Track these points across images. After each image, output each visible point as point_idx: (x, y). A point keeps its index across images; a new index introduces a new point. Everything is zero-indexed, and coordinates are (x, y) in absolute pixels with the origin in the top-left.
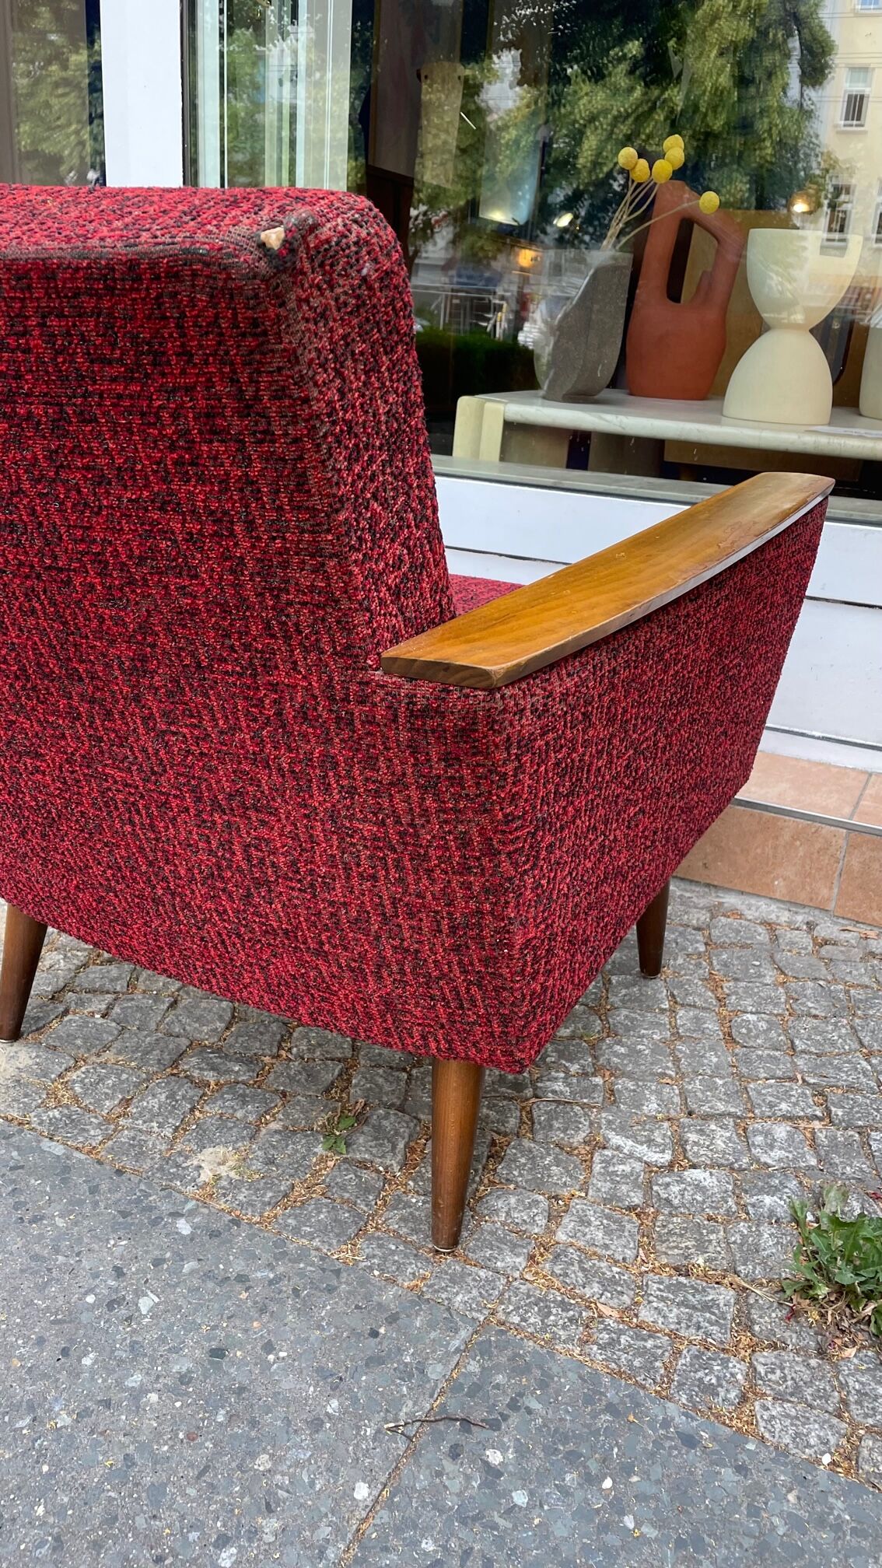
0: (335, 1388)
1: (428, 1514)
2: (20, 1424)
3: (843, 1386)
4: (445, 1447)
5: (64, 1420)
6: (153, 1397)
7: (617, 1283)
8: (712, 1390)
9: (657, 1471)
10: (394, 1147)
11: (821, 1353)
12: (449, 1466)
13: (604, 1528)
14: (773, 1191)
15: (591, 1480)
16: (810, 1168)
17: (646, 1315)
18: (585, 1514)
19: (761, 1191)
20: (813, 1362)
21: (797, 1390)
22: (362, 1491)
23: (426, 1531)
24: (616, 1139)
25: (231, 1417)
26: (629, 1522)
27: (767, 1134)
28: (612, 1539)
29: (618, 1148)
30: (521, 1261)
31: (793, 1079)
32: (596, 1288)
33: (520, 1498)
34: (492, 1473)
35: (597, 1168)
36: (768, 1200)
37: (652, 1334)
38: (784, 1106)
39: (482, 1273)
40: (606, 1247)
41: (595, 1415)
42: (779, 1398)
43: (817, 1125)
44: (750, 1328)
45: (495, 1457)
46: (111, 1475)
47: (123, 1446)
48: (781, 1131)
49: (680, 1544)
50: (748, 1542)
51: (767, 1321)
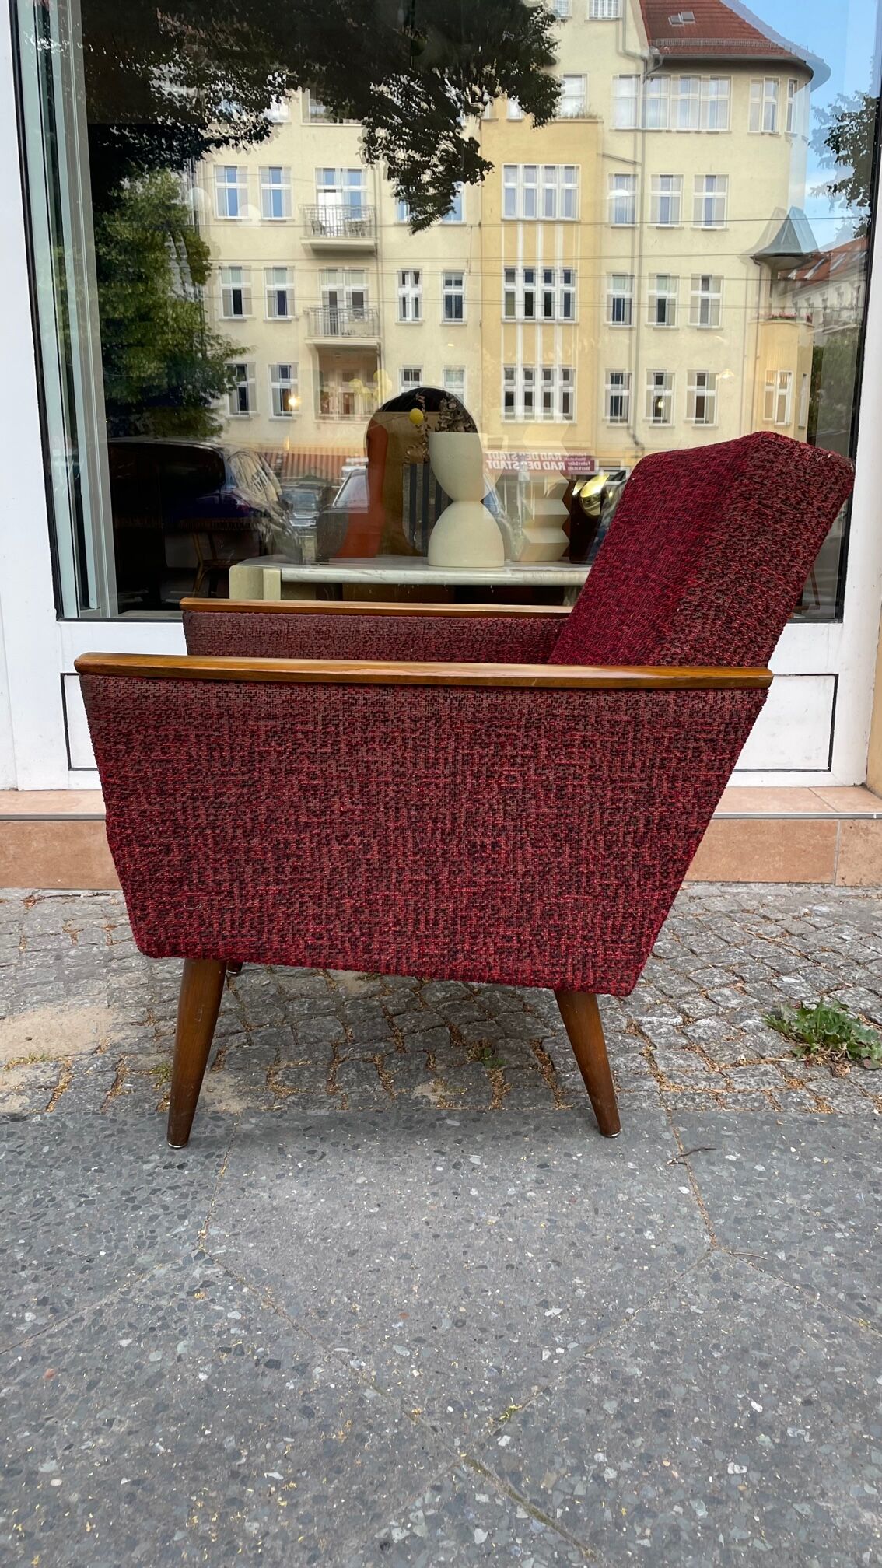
0: (623, 1158)
1: (725, 1189)
2: (471, 1229)
3: (856, 1084)
4: (704, 1163)
5: (494, 1219)
6: (532, 1194)
7: (711, 1078)
8: (801, 1104)
9: (811, 1139)
10: (529, 1056)
11: (834, 1075)
12: (713, 1168)
13: (808, 1165)
14: (749, 1017)
15: (784, 1151)
16: (755, 1004)
17: (738, 1087)
18: (792, 1163)
19: (742, 1020)
20: (835, 1079)
21: (837, 1093)
22: (685, 1190)
23: (730, 1194)
24: (645, 1019)
25: (584, 1187)
26: (817, 1159)
27: (721, 995)
28: (816, 1168)
29: (650, 1023)
30: (654, 1083)
31: (708, 967)
32: (704, 1083)
33: (760, 1168)
34: (737, 1164)
35: (650, 1034)
36: (750, 1022)
37: (751, 1093)
38: (716, 980)
39: (641, 1093)
40: (690, 1066)
41: (761, 1128)
42: (833, 1097)
43: (739, 985)
44: (792, 1077)
45: (732, 1158)
46: (549, 1229)
47: (541, 1218)
48: (726, 991)
49: (847, 1160)
50: (875, 1149)
51: (798, 1070)
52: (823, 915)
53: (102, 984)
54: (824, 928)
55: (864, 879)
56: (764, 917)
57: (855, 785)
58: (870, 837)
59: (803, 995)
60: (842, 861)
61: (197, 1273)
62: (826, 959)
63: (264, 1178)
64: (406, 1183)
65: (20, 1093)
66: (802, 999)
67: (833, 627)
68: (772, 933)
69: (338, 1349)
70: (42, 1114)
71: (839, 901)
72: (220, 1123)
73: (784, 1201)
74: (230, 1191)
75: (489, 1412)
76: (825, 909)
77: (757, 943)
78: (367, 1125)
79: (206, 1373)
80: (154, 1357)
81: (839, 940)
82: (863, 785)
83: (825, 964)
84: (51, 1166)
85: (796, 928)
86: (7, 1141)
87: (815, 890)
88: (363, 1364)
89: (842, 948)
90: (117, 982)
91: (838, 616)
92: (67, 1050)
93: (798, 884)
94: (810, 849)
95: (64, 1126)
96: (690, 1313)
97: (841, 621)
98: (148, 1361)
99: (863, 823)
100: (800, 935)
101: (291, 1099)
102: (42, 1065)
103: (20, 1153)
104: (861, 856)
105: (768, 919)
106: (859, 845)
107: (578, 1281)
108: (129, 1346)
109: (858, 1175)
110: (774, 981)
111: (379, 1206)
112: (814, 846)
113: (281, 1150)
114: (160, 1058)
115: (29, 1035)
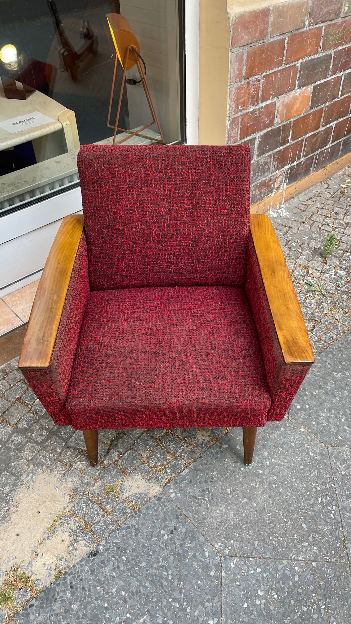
0: (278, 428)
1: (308, 421)
2: (274, 486)
4: (295, 414)
5: (275, 478)
6: (273, 460)
12: (299, 415)
15: (306, 395)
18: (312, 399)
22: (302, 430)
23: (311, 422)
25: (281, 447)
26: (314, 393)
28: (317, 397)
33: (307, 406)
34: (301, 409)
45: (299, 407)
49: (320, 388)
53: (22, 461)
61: (232, 565)
63: (204, 513)
64: (240, 482)
65: (76, 540)
69: (293, 557)
70: (99, 545)
72: (163, 500)
73: (323, 416)
74: (201, 527)
75: (340, 545)
78: (204, 466)
79: (275, 594)
80: (258, 602)
84: (136, 563)
86: (106, 566)
88: (303, 556)
92: (62, 506)
95: (116, 543)
96: (343, 475)
98: (258, 605)
101: (168, 471)
102: (62, 521)
103: (118, 567)
107: (314, 484)
108: (248, 605)
109: (327, 393)
111: (245, 497)
113: (194, 497)
114: (99, 483)
115: (35, 510)
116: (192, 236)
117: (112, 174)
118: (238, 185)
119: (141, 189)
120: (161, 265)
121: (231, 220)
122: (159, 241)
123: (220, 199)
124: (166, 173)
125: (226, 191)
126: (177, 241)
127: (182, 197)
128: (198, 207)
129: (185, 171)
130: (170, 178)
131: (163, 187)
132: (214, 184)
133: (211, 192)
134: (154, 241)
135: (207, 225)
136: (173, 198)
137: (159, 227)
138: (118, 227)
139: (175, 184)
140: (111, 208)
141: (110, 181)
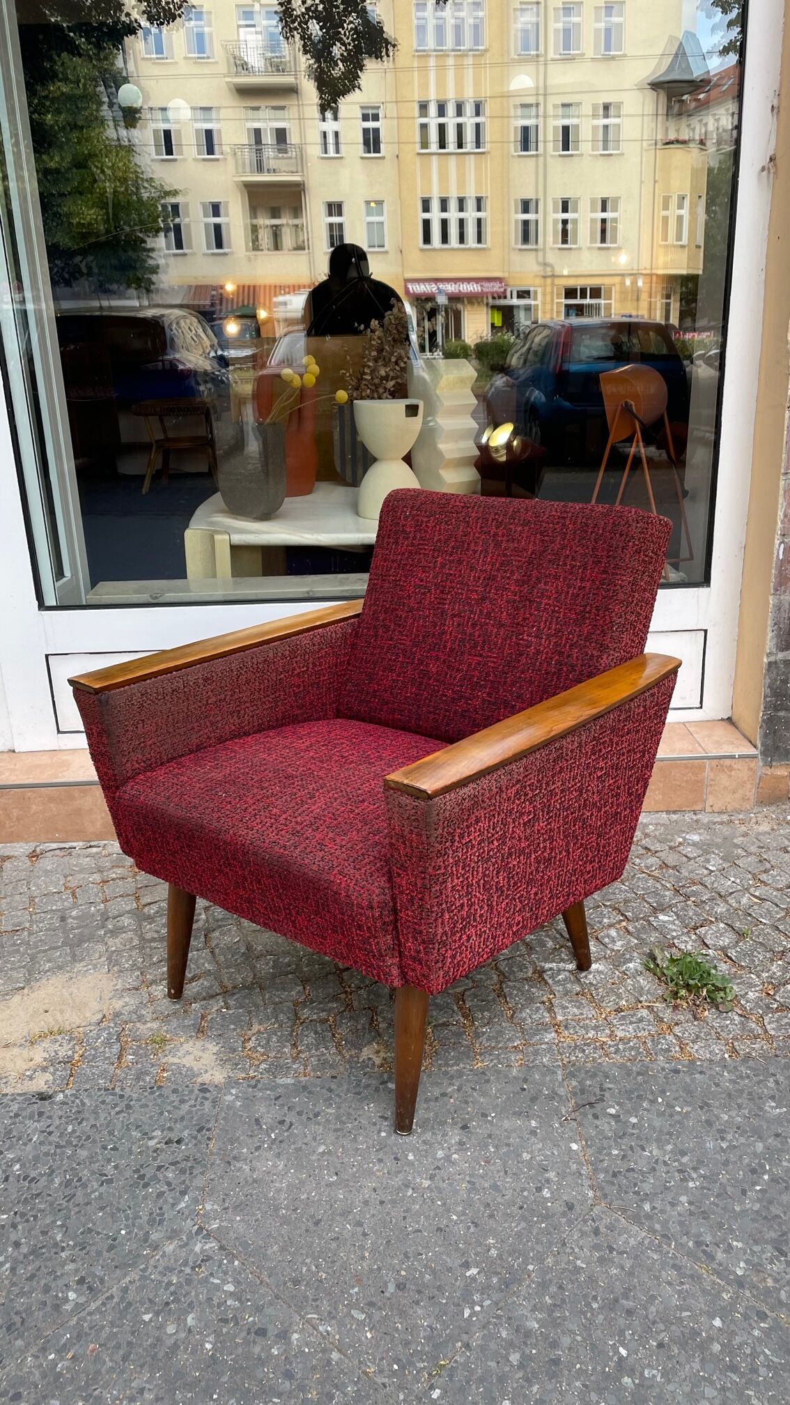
0: (528, 1116)
1: (605, 1143)
2: (409, 1194)
3: (713, 1027)
4: (590, 1117)
5: (426, 1183)
6: (455, 1156)
7: (598, 1027)
8: (668, 1050)
9: (674, 1087)
10: (454, 1011)
11: (696, 1018)
12: (597, 1122)
13: (671, 1116)
14: (630, 960)
15: (653, 1102)
16: (636, 945)
17: (620, 1034)
18: (660, 1114)
19: (625, 964)
20: (696, 1023)
21: (698, 1037)
22: (574, 1147)
23: (610, 1147)
24: (547, 966)
25: (496, 1147)
26: (678, 1109)
27: (608, 936)
28: (677, 1118)
29: (551, 969)
30: (553, 1034)
31: (599, 906)
32: (593, 1032)
33: (634, 1120)
34: (616, 1117)
35: (550, 981)
36: (631, 965)
37: (629, 1040)
38: (605, 920)
39: (543, 1046)
40: (582, 1014)
41: (635, 1079)
42: (694, 1042)
43: (624, 924)
44: (663, 1021)
45: (612, 1111)
46: (469, 1191)
47: (463, 1179)
48: (613, 933)
49: (701, 1108)
50: (723, 1096)
51: (667, 1015)
52: (695, 844)
53: (102, 948)
54: (695, 858)
55: (729, 806)
56: (646, 848)
57: (722, 720)
58: (733, 773)
59: (674, 934)
60: (711, 793)
61: (197, 1248)
62: (695, 894)
63: (245, 1150)
64: (357, 1149)
65: (44, 1069)
66: (674, 938)
67: (702, 591)
68: (652, 866)
69: (310, 1316)
70: (63, 1092)
71: (709, 827)
72: (208, 1095)
73: (651, 1152)
74: (219, 1165)
75: (425, 1368)
76: (696, 838)
77: (639, 878)
78: (324, 1091)
79: (211, 1343)
80: (171, 1329)
81: (706, 872)
82: (729, 719)
83: (693, 899)
84: (76, 1146)
85: (672, 859)
86: (38, 1121)
87: (688, 817)
88: (329, 1328)
89: (708, 881)
90: (115, 943)
91: (706, 581)
92: (78, 1022)
93: (674, 812)
94: (684, 784)
95: (83, 1104)
96: (576, 1267)
97: (709, 585)
98: (166, 1333)
99: (727, 762)
100: (674, 868)
101: (263, 1066)
102: (59, 1038)
103: (50, 1133)
104: (725, 788)
105: (649, 850)
106: (724, 780)
107: (492, 1241)
108: (151, 1320)
109: (709, 1123)
110: (652, 919)
111: (337, 1174)
112: (687, 782)
113: (257, 1120)
114: (155, 1025)
115: (46, 1007)
116: (507, 651)
117: (418, 526)
118: (605, 572)
119: (451, 555)
120: (445, 696)
121: (580, 636)
122: (452, 650)
123: (568, 592)
124: (496, 535)
125: (582, 580)
126: (481, 655)
127: (509, 578)
128: (530, 601)
129: (524, 535)
130: (498, 545)
131: (485, 557)
132: (565, 564)
133: (556, 578)
134: (445, 647)
135: (536, 637)
136: (494, 578)
137: (459, 625)
138: (400, 613)
139: (505, 555)
140: (400, 580)
141: (411, 535)
